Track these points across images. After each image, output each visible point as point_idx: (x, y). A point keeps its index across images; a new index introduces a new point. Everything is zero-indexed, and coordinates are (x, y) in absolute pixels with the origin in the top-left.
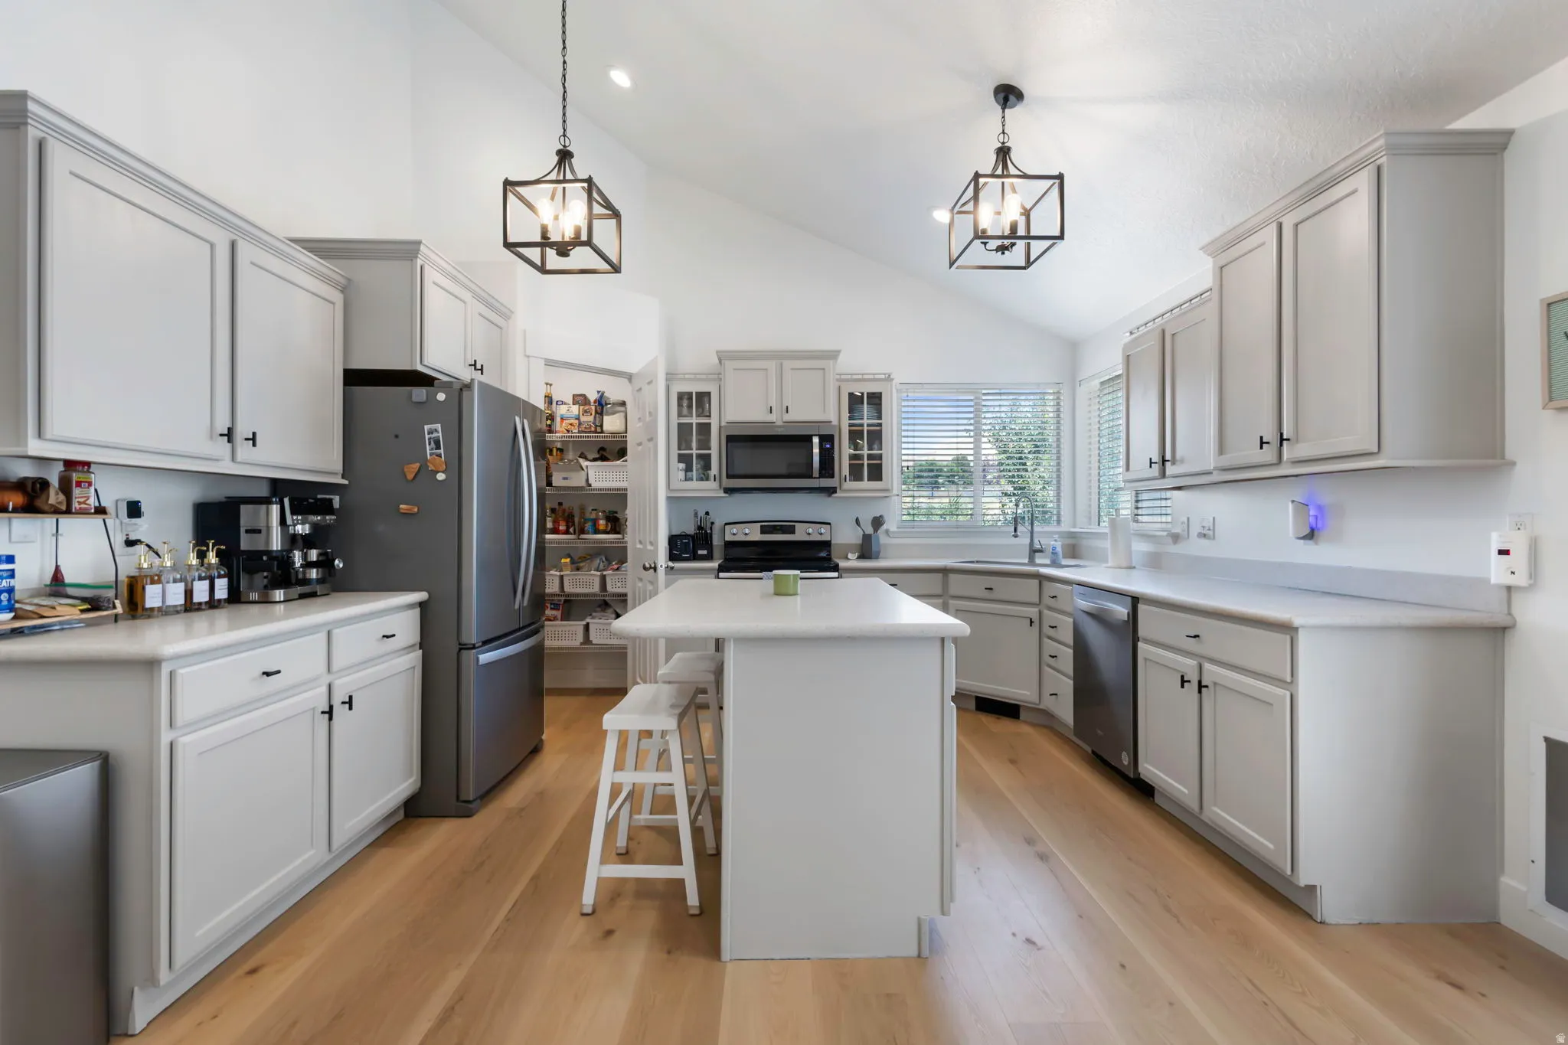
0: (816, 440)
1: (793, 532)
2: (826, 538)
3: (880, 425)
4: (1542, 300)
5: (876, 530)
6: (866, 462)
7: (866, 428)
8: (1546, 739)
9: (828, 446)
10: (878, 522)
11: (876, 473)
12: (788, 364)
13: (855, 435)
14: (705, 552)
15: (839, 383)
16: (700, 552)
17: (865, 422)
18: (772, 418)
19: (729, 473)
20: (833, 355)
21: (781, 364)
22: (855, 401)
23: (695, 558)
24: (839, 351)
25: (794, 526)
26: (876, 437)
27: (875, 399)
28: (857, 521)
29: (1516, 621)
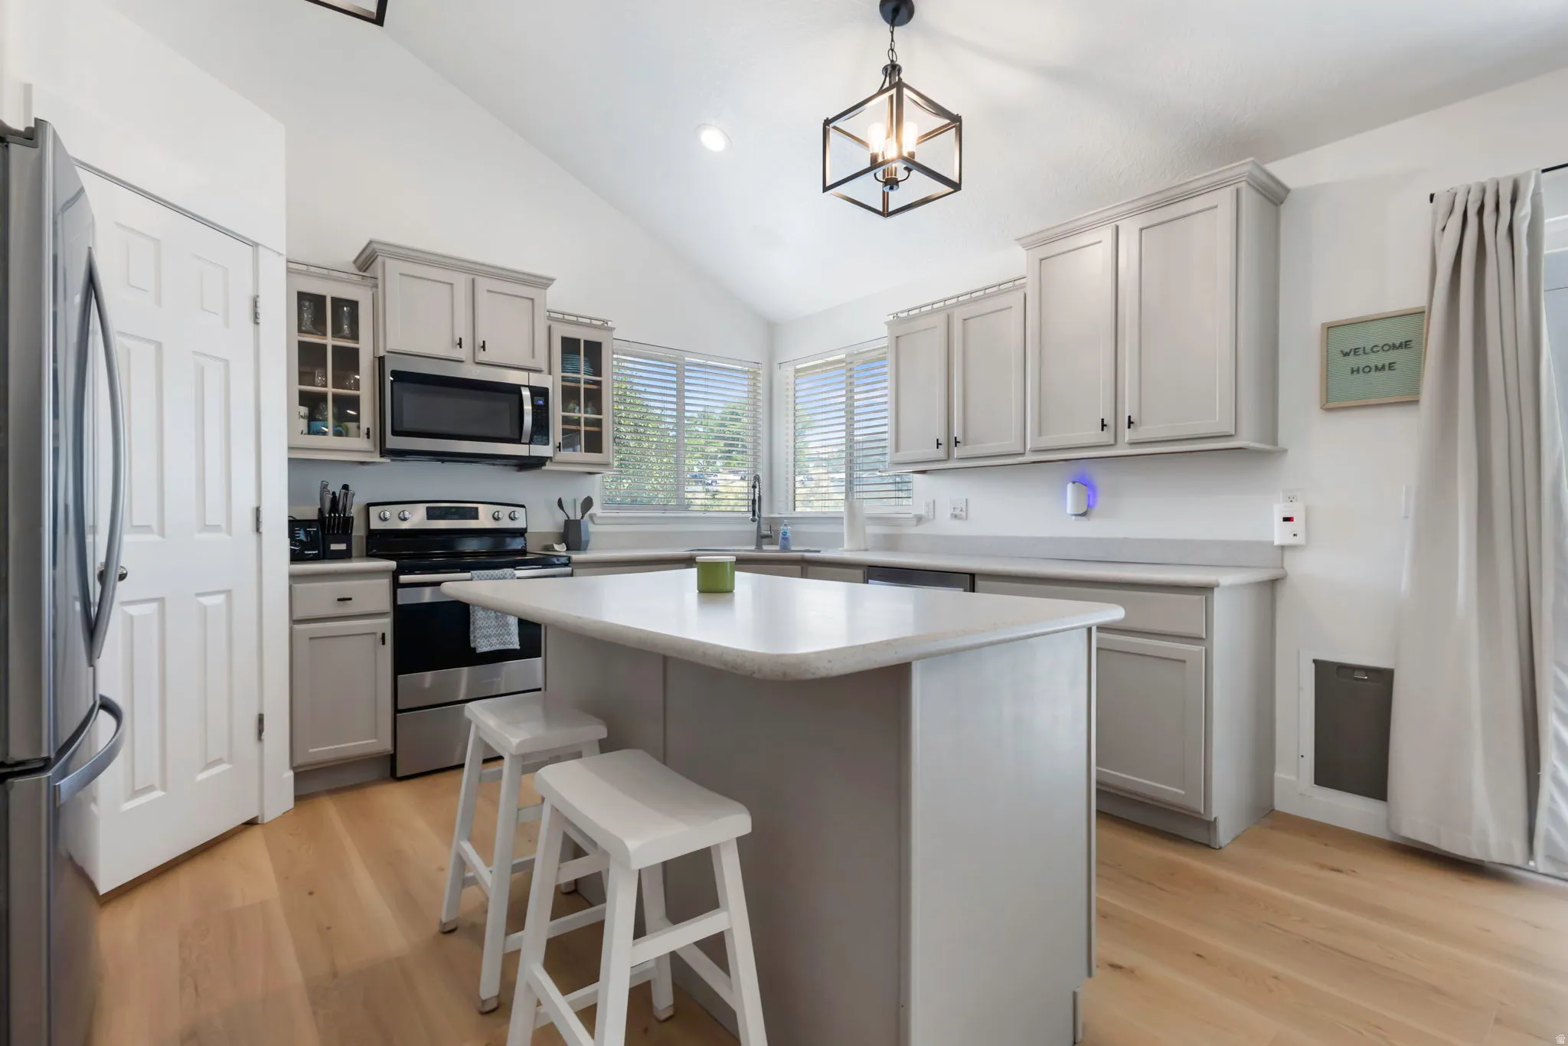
0: (526, 393)
1: (476, 517)
2: (519, 524)
3: (599, 383)
4: (1323, 324)
5: (584, 513)
6: (583, 428)
7: (582, 386)
8: (1315, 661)
9: (541, 402)
10: (588, 503)
11: (594, 443)
12: (483, 283)
13: (570, 395)
14: (343, 547)
15: (550, 322)
16: (334, 547)
17: (582, 376)
18: (461, 353)
19: (396, 429)
20: (544, 283)
21: (473, 281)
22: (570, 346)
23: (327, 556)
24: (552, 280)
25: (477, 509)
26: (594, 398)
27: (594, 351)
28: (560, 503)
29: (1286, 572)
